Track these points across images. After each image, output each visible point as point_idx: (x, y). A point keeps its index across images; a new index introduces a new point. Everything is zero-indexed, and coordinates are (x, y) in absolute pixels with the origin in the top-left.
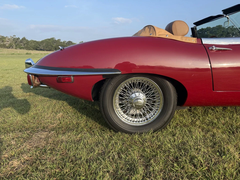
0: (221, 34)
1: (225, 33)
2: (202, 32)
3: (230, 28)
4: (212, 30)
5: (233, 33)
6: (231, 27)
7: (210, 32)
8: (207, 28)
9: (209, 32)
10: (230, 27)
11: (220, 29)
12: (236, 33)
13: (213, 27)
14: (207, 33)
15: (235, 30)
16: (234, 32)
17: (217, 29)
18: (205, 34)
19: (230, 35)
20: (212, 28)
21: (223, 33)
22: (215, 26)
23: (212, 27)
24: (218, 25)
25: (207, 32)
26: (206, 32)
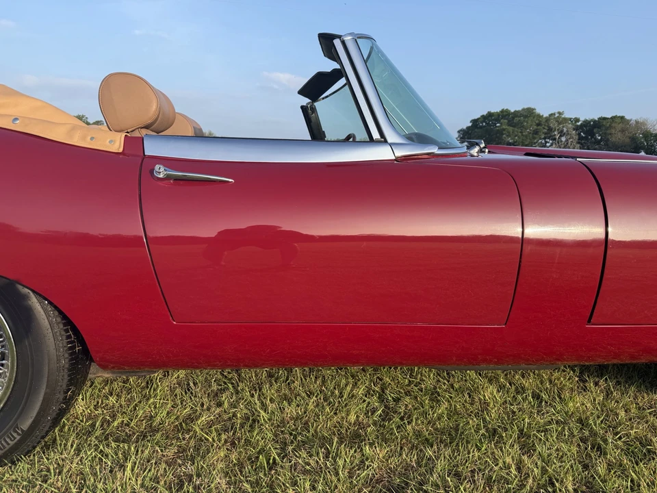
0: (534, 131)
1: (544, 128)
2: (487, 124)
3: (555, 118)
4: (513, 118)
5: (562, 131)
6: (557, 115)
7: (509, 121)
8: (502, 111)
9: (506, 121)
10: (554, 114)
11: (532, 118)
12: (567, 131)
13: (515, 111)
14: (501, 124)
15: (566, 123)
16: (563, 127)
17: (526, 117)
18: (496, 127)
19: (555, 135)
20: (512, 113)
21: (539, 127)
22: (520, 109)
23: (512, 111)
24: (526, 107)
25: (502, 121)
26: (498, 120)
